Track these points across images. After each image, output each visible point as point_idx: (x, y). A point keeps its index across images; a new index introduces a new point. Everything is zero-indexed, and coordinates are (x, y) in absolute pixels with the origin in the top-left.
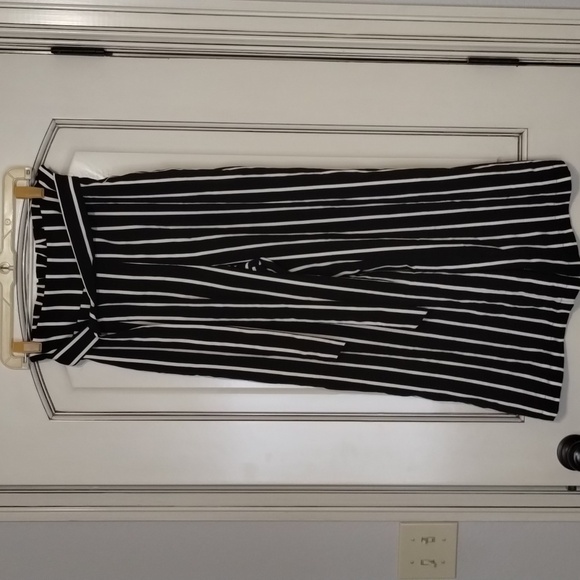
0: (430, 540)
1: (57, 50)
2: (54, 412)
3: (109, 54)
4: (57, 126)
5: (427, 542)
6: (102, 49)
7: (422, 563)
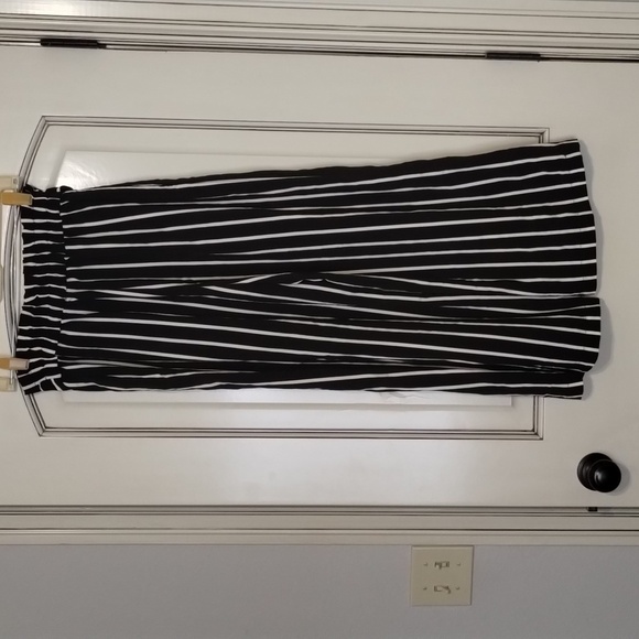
0: (444, 565)
1: (47, 42)
2: (44, 428)
3: (103, 46)
4: (46, 123)
5: (441, 567)
6: (95, 41)
7: (435, 589)
